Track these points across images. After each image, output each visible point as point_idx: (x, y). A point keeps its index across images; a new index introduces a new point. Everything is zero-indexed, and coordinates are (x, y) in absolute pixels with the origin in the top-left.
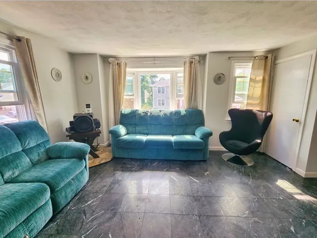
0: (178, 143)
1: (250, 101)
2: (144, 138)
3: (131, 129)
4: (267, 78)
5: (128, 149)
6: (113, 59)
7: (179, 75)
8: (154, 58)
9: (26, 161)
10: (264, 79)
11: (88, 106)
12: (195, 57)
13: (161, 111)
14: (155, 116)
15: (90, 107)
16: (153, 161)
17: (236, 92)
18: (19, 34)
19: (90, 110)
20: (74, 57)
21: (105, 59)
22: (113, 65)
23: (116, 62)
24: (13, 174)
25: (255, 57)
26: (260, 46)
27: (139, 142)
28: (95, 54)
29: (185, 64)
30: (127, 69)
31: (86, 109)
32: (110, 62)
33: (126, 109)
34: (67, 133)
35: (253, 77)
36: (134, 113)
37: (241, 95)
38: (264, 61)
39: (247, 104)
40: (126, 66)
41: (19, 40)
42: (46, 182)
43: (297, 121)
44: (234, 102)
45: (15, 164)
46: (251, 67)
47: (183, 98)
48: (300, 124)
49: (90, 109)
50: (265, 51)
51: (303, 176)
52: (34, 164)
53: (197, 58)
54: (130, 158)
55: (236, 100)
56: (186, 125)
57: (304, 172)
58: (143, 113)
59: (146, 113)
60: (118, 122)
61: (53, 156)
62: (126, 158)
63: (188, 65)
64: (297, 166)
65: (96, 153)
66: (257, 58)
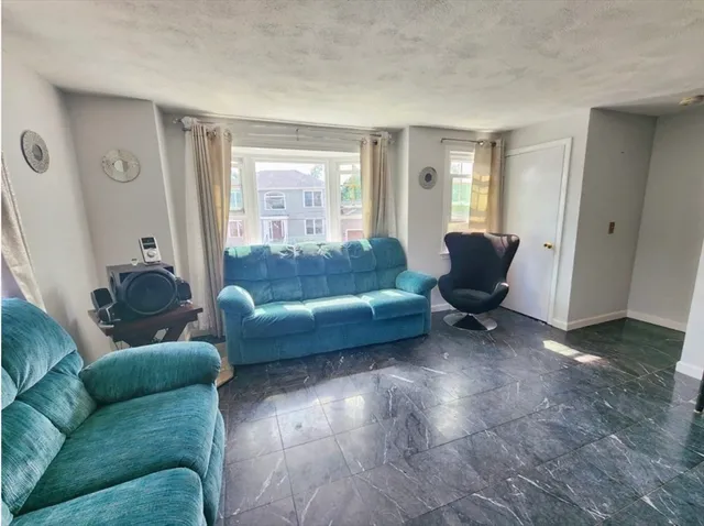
0: (384, 309)
1: (476, 219)
2: (309, 308)
3: (260, 292)
4: (496, 178)
6: (195, 120)
7: (343, 167)
10: (491, 181)
11: (148, 243)
12: (382, 133)
13: (320, 245)
14: (311, 256)
15: (154, 247)
16: (332, 355)
17: (453, 204)
19: (156, 255)
21: (172, 117)
22: (196, 136)
23: (204, 128)
24: (29, 476)
25: (479, 143)
26: (485, 124)
28: (147, 102)
29: (361, 146)
30: (233, 149)
31: (146, 251)
32: (187, 126)
35: (477, 177)
36: (259, 255)
37: (461, 208)
38: (490, 149)
39: (471, 223)
40: (230, 141)
43: (550, 247)
44: (450, 221)
45: (22, 444)
46: (473, 157)
47: (360, 216)
48: (554, 250)
49: (156, 252)
50: (492, 134)
51: (565, 329)
52: (68, 433)
53: (386, 135)
54: (281, 361)
55: (453, 218)
56: (377, 270)
57: (566, 324)
58: (283, 252)
59: (289, 252)
62: (268, 363)
63: (368, 148)
64: (555, 316)
66: (481, 144)
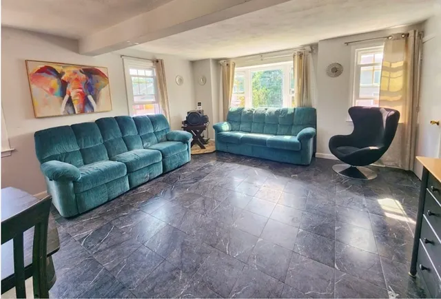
3: (235, 126)
4: (409, 63)
5: (227, 143)
6: (223, 61)
8: (261, 54)
9: (154, 138)
10: (406, 64)
11: (199, 104)
12: (305, 48)
13: (266, 109)
14: (259, 114)
15: (201, 105)
17: (361, 85)
18: (158, 58)
19: (201, 108)
20: (193, 63)
22: (223, 67)
23: (226, 63)
24: (148, 144)
25: (388, 37)
26: (396, 22)
27: (236, 138)
28: (208, 60)
29: (294, 57)
31: (198, 107)
32: (221, 64)
33: (233, 107)
34: (183, 125)
35: (387, 64)
36: (240, 111)
38: (403, 41)
39: (381, 101)
40: (234, 66)
41: (157, 61)
42: (161, 151)
43: (438, 124)
44: (358, 98)
45: (149, 139)
46: (383, 50)
52: (159, 142)
53: (308, 48)
55: (361, 95)
58: (249, 111)
59: (251, 111)
60: (226, 119)
61: (170, 139)
62: (225, 152)
65: (205, 145)
66: (390, 38)
